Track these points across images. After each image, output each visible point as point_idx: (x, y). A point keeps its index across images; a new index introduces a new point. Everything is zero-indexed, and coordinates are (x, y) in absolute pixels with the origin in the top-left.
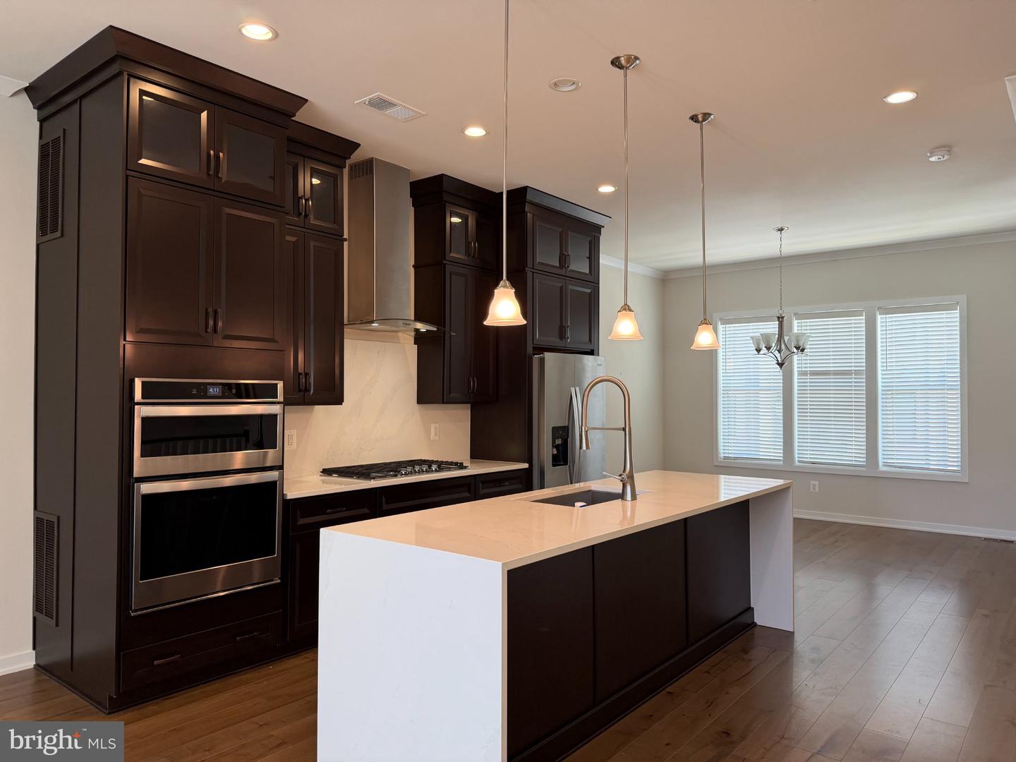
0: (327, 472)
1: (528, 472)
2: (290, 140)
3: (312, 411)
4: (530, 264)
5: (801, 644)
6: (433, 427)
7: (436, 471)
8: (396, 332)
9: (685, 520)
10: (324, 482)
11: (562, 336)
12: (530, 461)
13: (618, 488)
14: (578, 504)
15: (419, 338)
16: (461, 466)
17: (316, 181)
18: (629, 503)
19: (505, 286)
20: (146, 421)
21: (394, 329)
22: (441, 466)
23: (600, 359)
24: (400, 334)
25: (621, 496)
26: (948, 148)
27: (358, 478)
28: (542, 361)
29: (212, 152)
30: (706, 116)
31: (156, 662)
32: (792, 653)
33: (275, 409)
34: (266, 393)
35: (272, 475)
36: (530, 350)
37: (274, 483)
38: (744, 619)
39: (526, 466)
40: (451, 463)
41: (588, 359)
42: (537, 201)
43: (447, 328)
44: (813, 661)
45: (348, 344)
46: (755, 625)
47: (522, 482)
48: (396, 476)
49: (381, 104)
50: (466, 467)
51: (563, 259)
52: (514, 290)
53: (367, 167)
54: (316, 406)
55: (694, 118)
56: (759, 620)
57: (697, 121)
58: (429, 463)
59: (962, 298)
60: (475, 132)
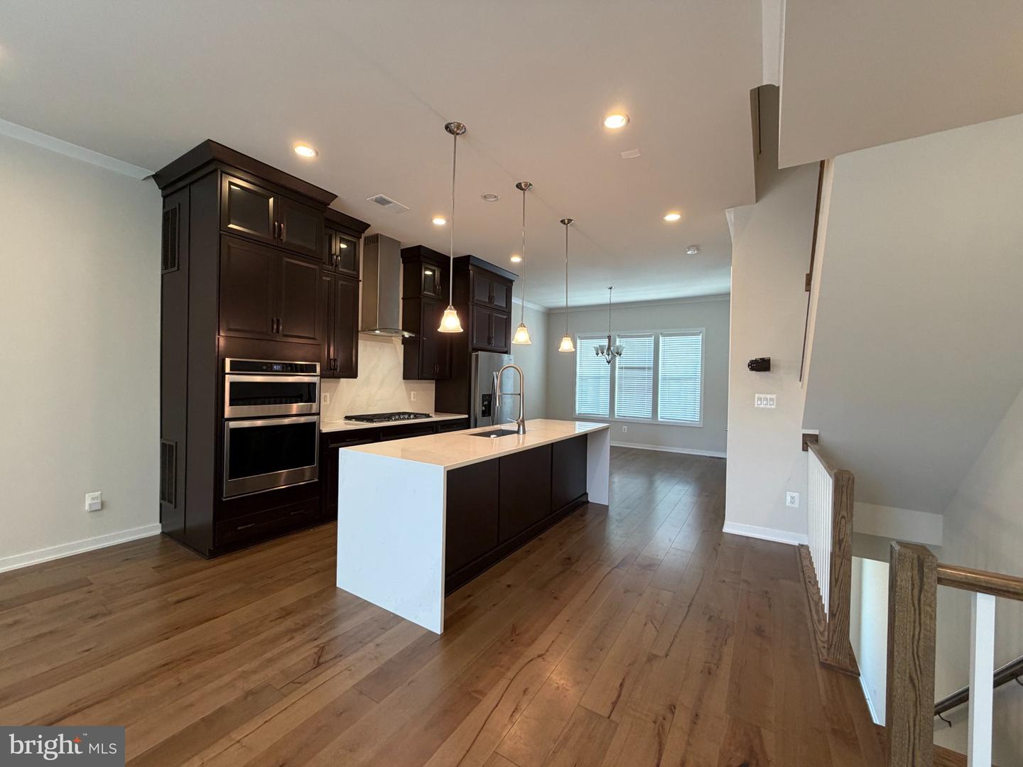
0: (348, 418)
1: (468, 420)
2: (327, 220)
3: (339, 382)
4: (471, 299)
5: (613, 513)
6: (412, 393)
7: (413, 419)
8: (392, 336)
9: (552, 444)
10: (346, 424)
11: (489, 343)
12: (469, 414)
14: (492, 436)
15: (405, 341)
16: (428, 416)
17: (343, 246)
18: (521, 435)
19: (451, 309)
20: (232, 384)
21: (390, 335)
22: (416, 416)
23: (512, 356)
24: (393, 338)
25: (518, 432)
26: (697, 247)
27: (367, 422)
28: (477, 356)
29: (276, 223)
30: (570, 221)
31: (239, 528)
32: (606, 518)
33: (316, 380)
34: (309, 369)
35: (314, 418)
36: (470, 349)
37: (315, 423)
38: (583, 499)
39: (467, 416)
40: (422, 414)
41: (506, 355)
42: (475, 263)
43: (422, 335)
44: (617, 520)
45: (361, 343)
46: (588, 502)
47: (464, 425)
48: (389, 421)
49: (382, 202)
50: (431, 417)
51: (491, 299)
52: (456, 312)
53: (375, 239)
54: (342, 379)
55: (563, 221)
56: (590, 499)
57: (564, 223)
58: (409, 414)
59: (704, 329)
60: (439, 221)
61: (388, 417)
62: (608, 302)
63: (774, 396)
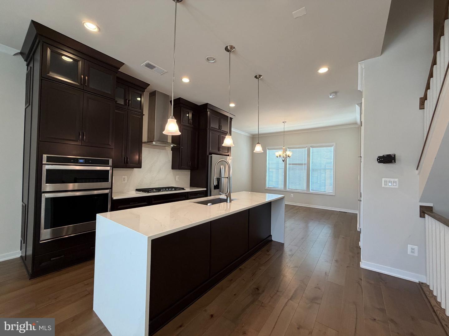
0: (137, 190)
1: (207, 191)
3: (133, 170)
4: (208, 127)
5: (287, 248)
6: (177, 176)
7: (174, 190)
9: (249, 209)
10: (136, 193)
11: (219, 150)
12: (207, 188)
13: (225, 198)
14: (209, 204)
15: (173, 149)
16: (183, 189)
18: (229, 203)
20: (48, 171)
21: (164, 145)
22: (176, 189)
23: (231, 157)
24: (166, 147)
25: (226, 201)
26: (336, 93)
27: (142, 192)
28: (211, 157)
29: (82, 76)
30: (260, 76)
31: (52, 259)
32: (282, 254)
33: (108, 168)
34: (106, 163)
35: (107, 191)
36: (208, 154)
37: (107, 194)
38: (269, 239)
39: (205, 189)
40: (179, 188)
41: (228, 157)
42: (211, 108)
43: (181, 146)
44: (290, 255)
45: (143, 149)
46: (272, 240)
47: (205, 194)
48: (159, 192)
49: (149, 66)
50: (185, 189)
51: (220, 127)
54: (135, 169)
55: (256, 77)
56: (273, 239)
57: (257, 78)
58: (172, 188)
59: (334, 144)
60: (186, 80)
61: (159, 189)
62: (283, 130)
63: (396, 180)
